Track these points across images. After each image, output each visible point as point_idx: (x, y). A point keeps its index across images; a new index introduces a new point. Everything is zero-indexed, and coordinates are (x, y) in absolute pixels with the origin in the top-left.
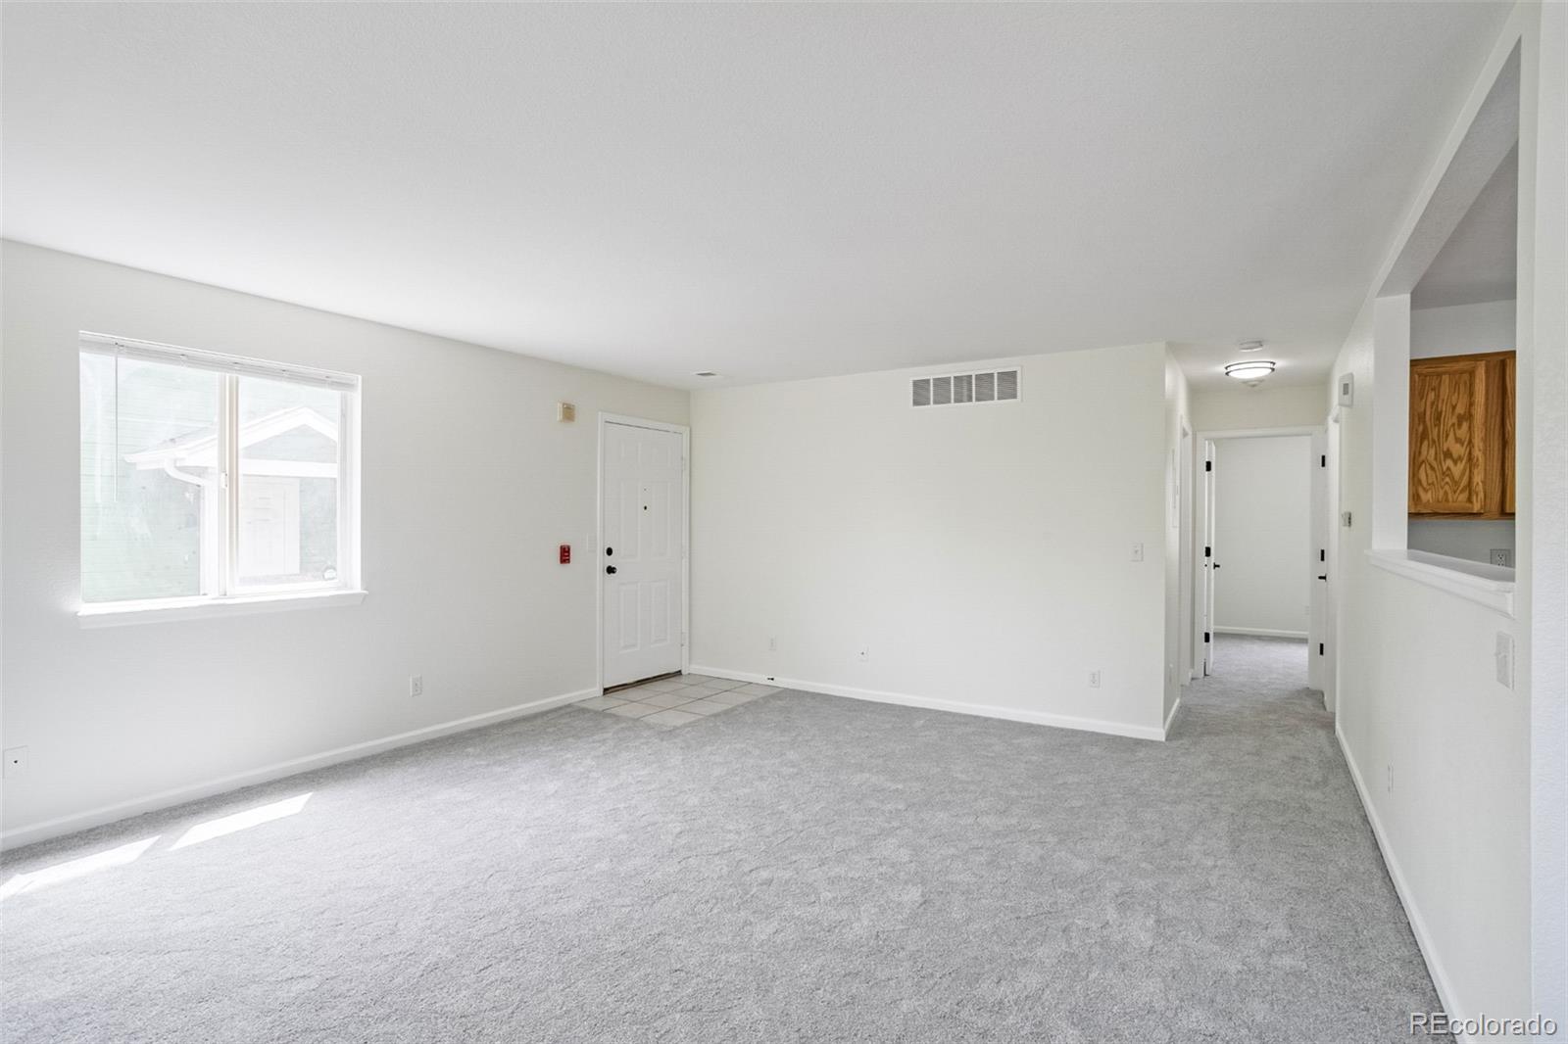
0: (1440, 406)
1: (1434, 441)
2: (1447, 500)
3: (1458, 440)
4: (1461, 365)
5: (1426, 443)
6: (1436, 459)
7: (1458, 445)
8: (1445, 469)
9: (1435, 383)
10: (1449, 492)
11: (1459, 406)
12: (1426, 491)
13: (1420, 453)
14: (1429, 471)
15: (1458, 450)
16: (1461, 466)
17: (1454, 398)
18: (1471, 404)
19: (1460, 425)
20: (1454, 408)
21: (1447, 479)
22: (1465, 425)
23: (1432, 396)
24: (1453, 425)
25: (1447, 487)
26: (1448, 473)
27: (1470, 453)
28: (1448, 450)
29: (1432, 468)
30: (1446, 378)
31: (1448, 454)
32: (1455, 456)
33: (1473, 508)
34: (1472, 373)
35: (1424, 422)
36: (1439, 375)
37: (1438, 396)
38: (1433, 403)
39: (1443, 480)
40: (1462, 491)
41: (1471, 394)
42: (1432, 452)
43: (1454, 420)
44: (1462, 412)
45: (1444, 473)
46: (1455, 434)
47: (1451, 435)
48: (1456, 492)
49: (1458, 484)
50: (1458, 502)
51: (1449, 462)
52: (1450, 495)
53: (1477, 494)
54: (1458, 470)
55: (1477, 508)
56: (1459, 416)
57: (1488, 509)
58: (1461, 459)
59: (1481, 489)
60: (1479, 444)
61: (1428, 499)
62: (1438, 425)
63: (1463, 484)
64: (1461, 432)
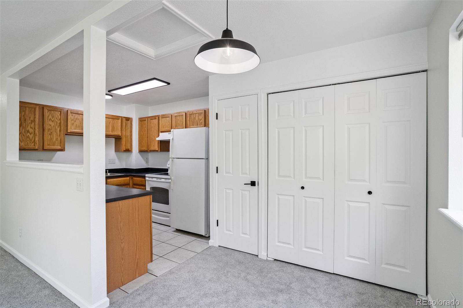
1: (24, 127)
2: (28, 146)
3: (31, 128)
4: (32, 106)
5: (21, 127)
6: (25, 132)
7: (31, 129)
10: (29, 143)
11: (31, 117)
12: (22, 142)
15: (31, 130)
16: (32, 135)
17: (30, 115)
18: (35, 118)
19: (32, 123)
20: (30, 118)
21: (28, 139)
22: (33, 123)
23: (23, 113)
24: (30, 123)
25: (28, 141)
26: (28, 137)
27: (35, 132)
28: (28, 130)
29: (24, 135)
30: (27, 108)
31: (28, 131)
32: (30, 132)
33: (35, 148)
34: (35, 109)
35: (21, 121)
36: (25, 107)
38: (24, 115)
40: (33, 143)
41: (35, 115)
42: (24, 130)
43: (30, 121)
44: (32, 120)
46: (30, 125)
47: (29, 126)
48: (30, 143)
49: (31, 140)
50: (31, 146)
51: (29, 134)
52: (29, 144)
53: (37, 144)
54: (31, 136)
55: (37, 148)
56: (31, 120)
57: (40, 148)
58: (32, 133)
59: (38, 142)
60: (37, 129)
61: (22, 145)
62: (25, 122)
63: (33, 141)
64: (32, 125)
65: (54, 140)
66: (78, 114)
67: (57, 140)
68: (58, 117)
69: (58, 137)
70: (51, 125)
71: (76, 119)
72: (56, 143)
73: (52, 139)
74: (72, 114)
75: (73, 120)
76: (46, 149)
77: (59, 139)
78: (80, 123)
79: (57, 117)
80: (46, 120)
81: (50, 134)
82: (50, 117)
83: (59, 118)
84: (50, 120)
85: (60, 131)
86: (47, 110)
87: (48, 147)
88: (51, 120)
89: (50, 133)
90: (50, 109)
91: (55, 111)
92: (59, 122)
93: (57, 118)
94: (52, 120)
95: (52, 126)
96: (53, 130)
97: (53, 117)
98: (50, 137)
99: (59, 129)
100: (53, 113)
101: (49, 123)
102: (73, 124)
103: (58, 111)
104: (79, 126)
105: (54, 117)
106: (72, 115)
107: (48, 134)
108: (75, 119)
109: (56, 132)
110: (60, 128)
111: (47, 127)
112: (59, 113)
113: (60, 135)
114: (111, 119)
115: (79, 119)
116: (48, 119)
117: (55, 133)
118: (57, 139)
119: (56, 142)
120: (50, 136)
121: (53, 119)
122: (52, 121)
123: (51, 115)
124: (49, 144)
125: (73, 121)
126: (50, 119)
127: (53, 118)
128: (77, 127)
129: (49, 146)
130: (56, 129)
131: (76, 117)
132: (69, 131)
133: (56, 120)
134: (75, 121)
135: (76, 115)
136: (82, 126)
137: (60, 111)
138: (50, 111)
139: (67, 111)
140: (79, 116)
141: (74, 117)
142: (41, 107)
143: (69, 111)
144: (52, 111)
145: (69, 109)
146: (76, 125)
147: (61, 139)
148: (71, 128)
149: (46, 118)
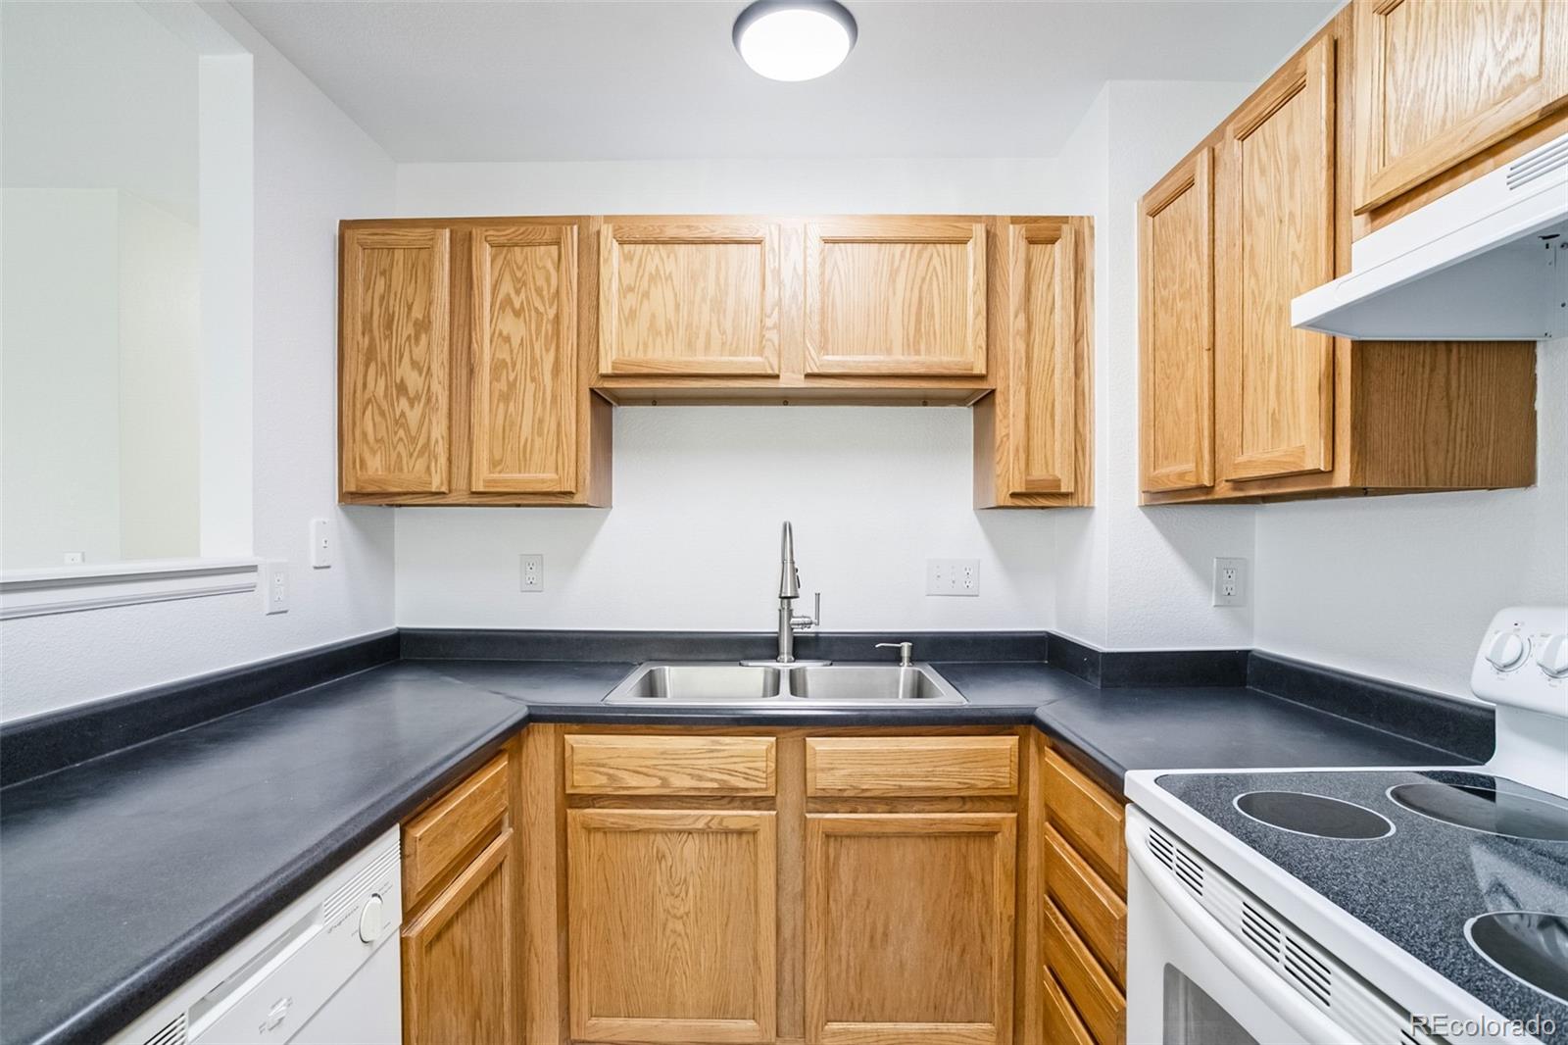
0: (391, 302)
1: (383, 364)
2: (400, 469)
3: (414, 364)
4: (417, 236)
5: (373, 367)
6: (386, 396)
7: (415, 374)
8: (398, 414)
9: (385, 263)
10: (404, 454)
11: (415, 303)
12: (374, 452)
13: (365, 385)
14: (378, 419)
15: (414, 381)
16: (418, 409)
17: (410, 291)
18: (431, 304)
19: (417, 339)
20: (410, 308)
21: (401, 433)
23: (381, 284)
24: (409, 337)
25: (400, 448)
26: (401, 421)
27: (429, 389)
28: (402, 380)
29: (382, 414)
30: (399, 255)
31: (402, 388)
32: (412, 393)
33: (432, 486)
34: (430, 248)
35: (371, 331)
36: (390, 250)
37: (388, 288)
38: (382, 298)
39: (396, 433)
40: (421, 454)
41: (430, 285)
42: (382, 383)
43: (410, 330)
44: (420, 317)
45: (396, 422)
46: (411, 351)
47: (406, 359)
48: (411, 455)
49: (414, 440)
50: (413, 473)
51: (404, 403)
52: (404, 462)
53: (436, 460)
54: (413, 416)
55: (437, 484)
56: (416, 323)
57: (454, 487)
58: (418, 397)
59: (441, 450)
60: (440, 373)
61: (376, 467)
62: (388, 337)
63: (422, 441)
64: (419, 351)
65: (526, 430)
66: (664, 243)
67: (540, 434)
68: (548, 280)
69: (544, 408)
70: (507, 339)
71: (652, 279)
72: (536, 445)
73: (512, 424)
74: (626, 246)
75: (631, 289)
76: (482, 489)
77: (553, 427)
78: (677, 306)
79: (541, 282)
80: (481, 305)
81: (506, 397)
82: (507, 287)
83: (553, 290)
84: (502, 308)
85: (557, 370)
86: (491, 245)
87: (496, 476)
88: (508, 310)
89: (504, 389)
90: (503, 240)
91: (530, 244)
92: (552, 313)
93: (539, 291)
94: (517, 305)
95: (516, 342)
96: (518, 366)
97: (520, 284)
98: (506, 413)
99: (549, 360)
100: (519, 258)
101: (500, 326)
102: (633, 314)
103: (547, 244)
104: (669, 328)
105: (524, 284)
106: (628, 258)
107: (496, 395)
108: (646, 277)
109: (533, 379)
110: (558, 349)
111: (486, 354)
112: (550, 256)
113: (554, 398)
115: (670, 277)
116: (492, 305)
117: (531, 387)
118: (541, 421)
119: (538, 441)
120: (501, 405)
121: (523, 295)
122: (517, 314)
123: (513, 274)
124: (497, 457)
125: (630, 296)
126: (508, 301)
127: (518, 292)
128: (659, 333)
129: (500, 472)
130: (534, 363)
131: (651, 267)
132: (606, 368)
133: (538, 304)
134: (646, 295)
135: (649, 250)
136: (689, 326)
137: (558, 243)
138: (506, 248)
139: (598, 233)
140: (668, 257)
141: (639, 266)
142: (464, 232)
143: (607, 231)
144: (517, 249)
145: (608, 219)
146: (653, 316)
147: (559, 425)
148: (621, 346)
149: (481, 294)
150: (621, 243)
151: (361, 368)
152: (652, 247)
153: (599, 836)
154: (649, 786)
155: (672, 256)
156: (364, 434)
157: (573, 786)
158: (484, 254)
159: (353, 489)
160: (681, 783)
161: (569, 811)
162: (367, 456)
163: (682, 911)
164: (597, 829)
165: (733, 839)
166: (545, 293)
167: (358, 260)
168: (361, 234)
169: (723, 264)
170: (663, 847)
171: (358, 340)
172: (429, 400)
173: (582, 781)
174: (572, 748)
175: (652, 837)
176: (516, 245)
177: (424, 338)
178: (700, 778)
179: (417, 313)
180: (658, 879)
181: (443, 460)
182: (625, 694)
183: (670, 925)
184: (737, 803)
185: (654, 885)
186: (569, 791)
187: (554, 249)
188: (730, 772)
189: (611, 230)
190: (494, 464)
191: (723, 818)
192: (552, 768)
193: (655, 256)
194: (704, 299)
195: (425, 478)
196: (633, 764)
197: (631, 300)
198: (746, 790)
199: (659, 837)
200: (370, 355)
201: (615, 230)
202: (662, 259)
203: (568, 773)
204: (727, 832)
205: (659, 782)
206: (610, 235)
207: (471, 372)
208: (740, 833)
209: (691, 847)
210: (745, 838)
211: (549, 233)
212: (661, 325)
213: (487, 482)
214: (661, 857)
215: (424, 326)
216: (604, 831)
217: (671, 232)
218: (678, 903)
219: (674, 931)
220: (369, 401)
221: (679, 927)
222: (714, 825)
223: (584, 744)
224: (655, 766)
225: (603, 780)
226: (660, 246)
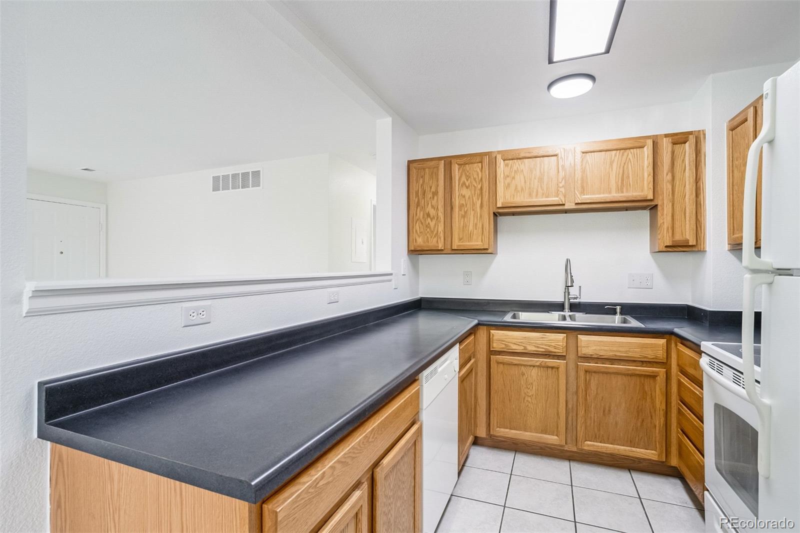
0: (425, 186)
1: (422, 207)
2: (428, 242)
3: (433, 207)
4: (433, 163)
5: (419, 208)
6: (423, 217)
7: (433, 210)
8: (427, 223)
9: (423, 174)
10: (429, 237)
11: (433, 186)
12: (419, 236)
13: (417, 215)
14: (421, 225)
15: (432, 212)
16: (434, 222)
17: (431, 182)
18: (438, 186)
19: (433, 198)
20: (431, 188)
21: (428, 230)
23: (421, 181)
24: (430, 198)
25: (428, 235)
26: (428, 226)
27: (437, 214)
28: (428, 212)
29: (422, 223)
30: (427, 170)
31: (428, 215)
32: (432, 217)
33: (438, 247)
34: (437, 167)
35: (418, 196)
36: (424, 169)
37: (424, 182)
38: (422, 186)
39: (426, 230)
40: (435, 236)
41: (438, 180)
42: (422, 213)
43: (430, 195)
44: (434, 191)
45: (427, 226)
46: (431, 202)
47: (430, 204)
48: (431, 237)
49: (432, 232)
50: (433, 243)
51: (429, 219)
52: (429, 239)
53: (440, 238)
54: (432, 224)
55: (440, 247)
56: (433, 193)
57: (446, 247)
58: (434, 218)
59: (442, 235)
60: (441, 209)
61: (420, 242)
62: (424, 198)
63: (435, 233)
64: (434, 202)
65: (471, 228)
66: (520, 159)
67: (476, 229)
68: (478, 175)
69: (477, 219)
70: (464, 197)
71: (516, 172)
72: (475, 233)
73: (466, 226)
74: (506, 161)
75: (508, 176)
76: (456, 248)
77: (481, 226)
78: (525, 182)
79: (475, 176)
80: (455, 186)
81: (464, 217)
82: (464, 179)
83: (480, 178)
84: (462, 186)
85: (482, 206)
86: (458, 165)
87: (460, 243)
88: (464, 186)
89: (463, 213)
90: (462, 163)
91: (471, 163)
92: (479, 186)
93: (475, 179)
94: (467, 184)
95: (467, 197)
96: (468, 206)
97: (468, 177)
98: (464, 222)
99: (479, 203)
100: (468, 169)
101: (461, 192)
102: (509, 185)
103: (478, 163)
104: (522, 189)
105: (470, 177)
106: (507, 165)
107: (460, 215)
108: (513, 171)
109: (473, 210)
110: (482, 199)
111: (457, 202)
112: (479, 167)
113: (481, 216)
114: (614, 152)
115: (522, 171)
116: (459, 185)
117: (472, 213)
118: (476, 224)
119: (475, 231)
120: (462, 219)
121: (469, 181)
122: (467, 187)
123: (466, 174)
124: (461, 237)
125: (507, 178)
126: (464, 183)
127: (467, 180)
128: (519, 191)
129: (462, 242)
130: (474, 204)
131: (515, 168)
132: (499, 205)
133: (474, 183)
134: (514, 178)
135: (514, 162)
136: (530, 188)
137: (481, 162)
138: (463, 166)
139: (496, 157)
140: (522, 164)
141: (511, 168)
142: (448, 161)
143: (499, 157)
144: (467, 165)
145: (499, 152)
146: (516, 186)
147: (483, 225)
148: (505, 197)
149: (455, 182)
150: (504, 160)
151: (415, 209)
152: (515, 161)
153: (501, 366)
154: (519, 349)
155: (523, 163)
156: (416, 231)
157: (493, 348)
158: (456, 168)
159: (413, 249)
160: (531, 348)
161: (492, 356)
162: (418, 239)
163: (530, 394)
164: (501, 363)
165: (550, 370)
166: (477, 179)
167: (414, 172)
168: (415, 165)
169: (542, 165)
170: (524, 371)
171: (414, 199)
172: (438, 218)
173: (496, 346)
174: (493, 335)
175: (520, 367)
176: (467, 164)
177: (435, 198)
178: (538, 347)
179: (433, 189)
180: (522, 382)
181: (442, 238)
182: (508, 318)
183: (526, 399)
184: (551, 357)
185: (521, 384)
186: (491, 349)
187: (480, 165)
188: (549, 346)
189: (500, 157)
190: (460, 239)
191: (546, 362)
192: (485, 341)
193: (517, 164)
194: (535, 178)
195: (437, 245)
196: (514, 341)
197: (508, 180)
198: (555, 352)
199: (523, 367)
200: (418, 204)
201: (502, 156)
202: (519, 165)
203: (491, 343)
204: (548, 367)
205: (523, 348)
206: (500, 159)
207: (452, 208)
208: (552, 368)
209: (534, 372)
210: (554, 370)
211: (478, 160)
212: (519, 188)
213: (458, 246)
214: (523, 374)
215: (435, 193)
216: (503, 363)
217: (522, 155)
218: (529, 391)
219: (528, 401)
220: (418, 219)
221: (530, 399)
222: (543, 364)
223: (497, 334)
224: (521, 342)
225: (504, 346)
226: (519, 160)
